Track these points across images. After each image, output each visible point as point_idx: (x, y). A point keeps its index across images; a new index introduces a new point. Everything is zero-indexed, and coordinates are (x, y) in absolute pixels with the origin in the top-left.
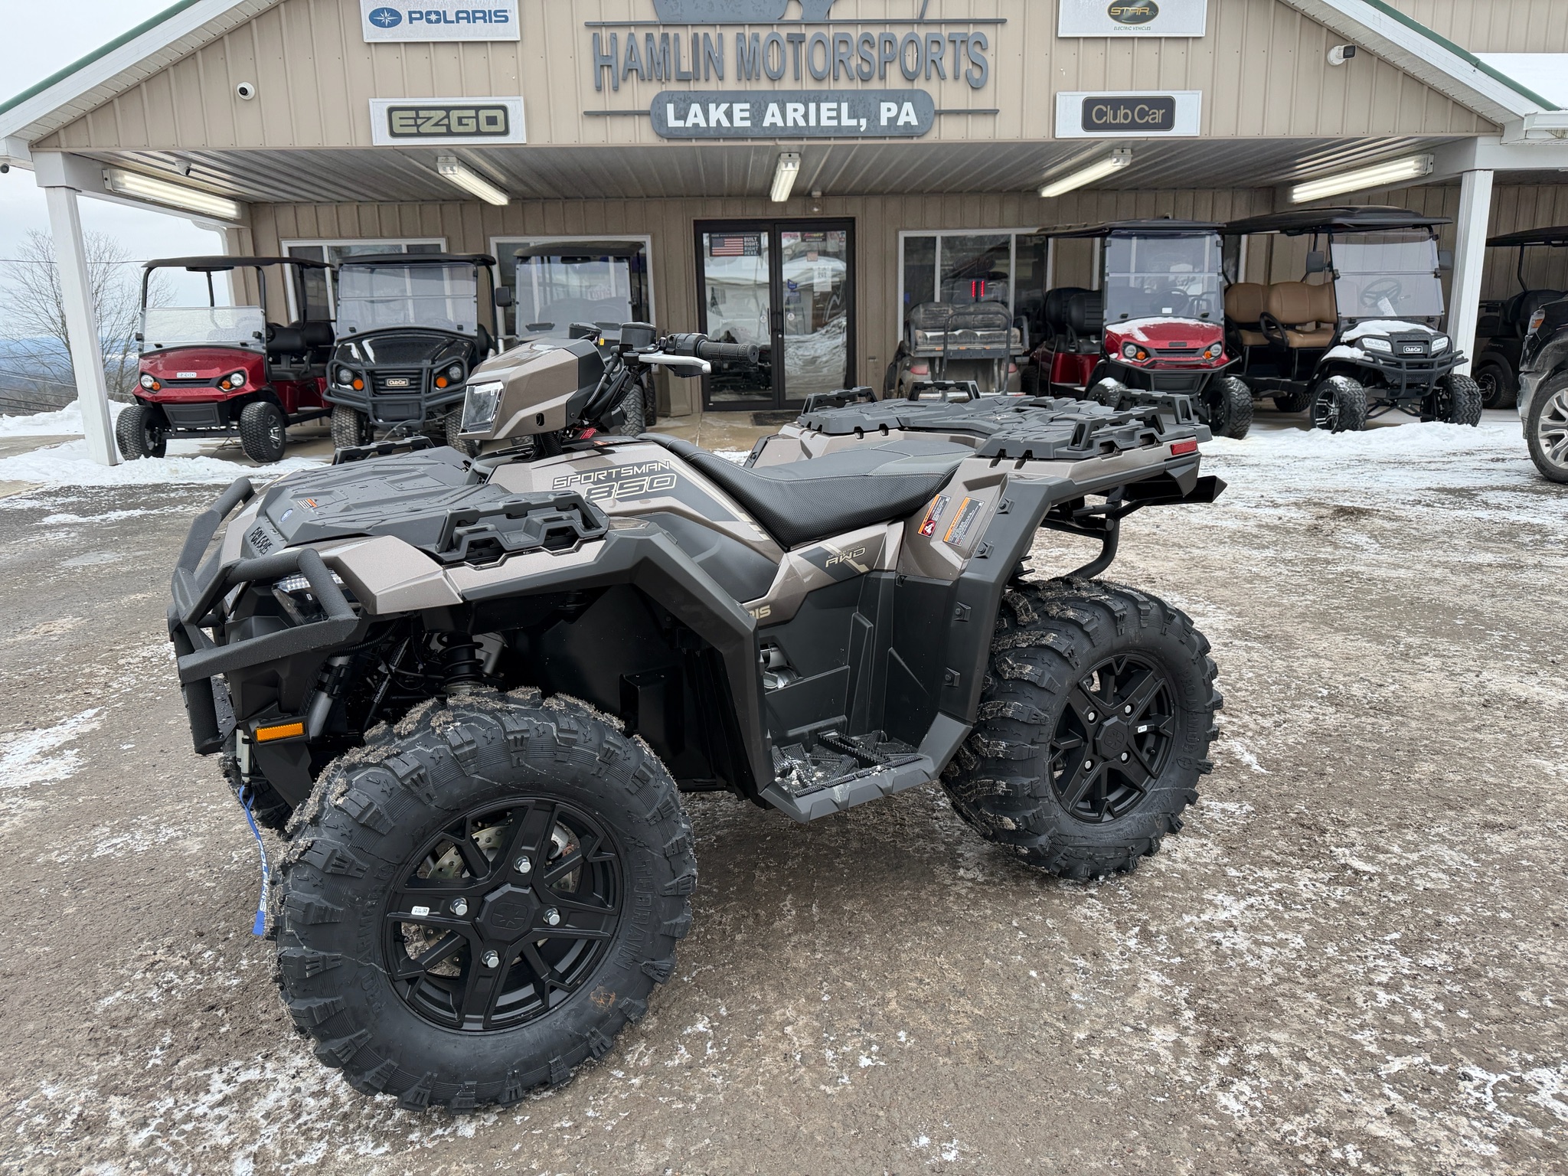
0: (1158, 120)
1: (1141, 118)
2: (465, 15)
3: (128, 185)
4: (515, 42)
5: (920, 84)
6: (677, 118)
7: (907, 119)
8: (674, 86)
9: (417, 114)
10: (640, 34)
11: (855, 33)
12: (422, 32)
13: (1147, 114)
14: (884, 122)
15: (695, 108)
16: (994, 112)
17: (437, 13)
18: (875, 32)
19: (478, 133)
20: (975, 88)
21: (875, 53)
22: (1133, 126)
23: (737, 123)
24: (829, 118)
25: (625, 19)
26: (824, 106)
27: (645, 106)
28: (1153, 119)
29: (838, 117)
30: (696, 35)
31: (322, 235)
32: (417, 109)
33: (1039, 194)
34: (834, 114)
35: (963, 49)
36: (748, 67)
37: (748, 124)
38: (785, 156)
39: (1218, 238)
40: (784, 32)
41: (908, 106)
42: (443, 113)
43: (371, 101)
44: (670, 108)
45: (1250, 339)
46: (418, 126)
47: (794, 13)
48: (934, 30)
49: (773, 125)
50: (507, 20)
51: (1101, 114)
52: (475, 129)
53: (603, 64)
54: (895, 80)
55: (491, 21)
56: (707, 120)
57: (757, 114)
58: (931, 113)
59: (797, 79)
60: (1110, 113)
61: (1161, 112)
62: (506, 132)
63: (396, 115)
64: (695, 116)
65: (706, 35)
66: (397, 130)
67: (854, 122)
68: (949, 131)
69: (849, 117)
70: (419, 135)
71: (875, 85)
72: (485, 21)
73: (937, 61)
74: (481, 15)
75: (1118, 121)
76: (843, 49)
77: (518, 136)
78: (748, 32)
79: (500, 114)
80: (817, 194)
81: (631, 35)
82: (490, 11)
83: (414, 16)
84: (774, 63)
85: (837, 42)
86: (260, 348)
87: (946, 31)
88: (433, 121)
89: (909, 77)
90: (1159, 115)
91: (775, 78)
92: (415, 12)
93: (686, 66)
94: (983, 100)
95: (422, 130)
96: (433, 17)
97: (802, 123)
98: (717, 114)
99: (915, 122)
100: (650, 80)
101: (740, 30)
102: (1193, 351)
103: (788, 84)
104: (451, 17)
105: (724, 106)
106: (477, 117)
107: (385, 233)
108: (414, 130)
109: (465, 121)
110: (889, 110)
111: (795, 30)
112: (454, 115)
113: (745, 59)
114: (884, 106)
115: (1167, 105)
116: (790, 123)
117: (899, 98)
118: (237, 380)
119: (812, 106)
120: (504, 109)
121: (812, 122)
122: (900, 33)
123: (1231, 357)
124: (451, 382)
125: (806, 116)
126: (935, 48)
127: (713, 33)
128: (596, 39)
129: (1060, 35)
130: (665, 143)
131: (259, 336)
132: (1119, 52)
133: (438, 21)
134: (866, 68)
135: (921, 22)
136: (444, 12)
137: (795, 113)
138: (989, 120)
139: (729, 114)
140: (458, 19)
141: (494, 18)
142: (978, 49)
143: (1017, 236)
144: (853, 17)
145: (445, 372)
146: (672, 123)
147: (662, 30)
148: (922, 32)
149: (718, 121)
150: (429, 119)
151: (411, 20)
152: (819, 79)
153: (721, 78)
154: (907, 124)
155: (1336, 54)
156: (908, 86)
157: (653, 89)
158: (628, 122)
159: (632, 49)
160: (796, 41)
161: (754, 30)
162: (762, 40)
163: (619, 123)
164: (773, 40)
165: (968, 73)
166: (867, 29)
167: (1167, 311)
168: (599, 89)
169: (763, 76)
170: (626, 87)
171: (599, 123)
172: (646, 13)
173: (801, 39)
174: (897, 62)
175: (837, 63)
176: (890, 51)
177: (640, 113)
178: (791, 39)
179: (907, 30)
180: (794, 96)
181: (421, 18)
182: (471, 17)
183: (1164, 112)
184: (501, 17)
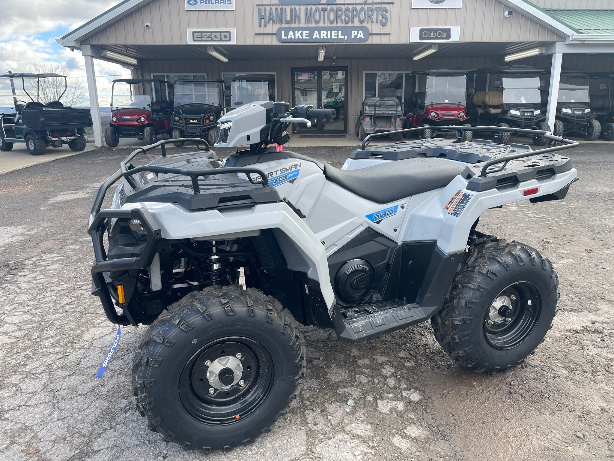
0: (445, 36)
1: (439, 36)
2: (218, 2)
3: (108, 55)
4: (233, 10)
5: (365, 24)
7: (360, 36)
8: (284, 25)
9: (202, 34)
10: (274, 8)
11: (344, 7)
12: (204, 7)
13: (441, 34)
14: (353, 37)
15: (291, 32)
16: (389, 34)
17: (209, 1)
18: (350, 7)
19: (221, 40)
20: (383, 25)
21: (350, 14)
22: (437, 38)
23: (305, 37)
24: (335, 36)
25: (269, 3)
26: (333, 32)
27: (275, 32)
28: (443, 36)
29: (338, 36)
30: (292, 8)
31: (164, 71)
32: (202, 32)
33: (413, 59)
34: (336, 34)
35: (380, 12)
36: (308, 19)
37: (308, 38)
38: (320, 47)
39: (466, 76)
40: (320, 7)
41: (361, 32)
42: (210, 34)
43: (187, 29)
44: (283, 32)
45: (480, 111)
46: (202, 38)
48: (370, 6)
50: (231, 3)
51: (425, 34)
53: (261, 18)
54: (357, 23)
55: (226, 4)
56: (295, 36)
57: (311, 35)
58: (368, 34)
59: (324, 23)
60: (429, 34)
63: (195, 34)
64: (291, 35)
65: (295, 8)
66: (195, 39)
67: (343, 37)
68: (374, 40)
69: (341, 36)
70: (202, 41)
71: (350, 25)
72: (224, 4)
73: (371, 17)
74: (223, 1)
75: (431, 37)
76: (340, 13)
77: (234, 41)
78: (309, 7)
79: (228, 34)
80: (334, 58)
81: (271, 8)
84: (317, 18)
85: (338, 10)
86: (149, 109)
87: (374, 7)
88: (207, 36)
89: (361, 22)
90: (445, 34)
91: (317, 22)
92: (202, 1)
93: (288, 18)
94: (386, 30)
97: (325, 37)
98: (298, 34)
99: (363, 37)
100: (277, 23)
101: (306, 6)
102: (454, 115)
103: (321, 25)
104: (213, 2)
105: (300, 32)
106: (221, 35)
107: (186, 71)
108: (201, 39)
109: (217, 36)
110: (354, 33)
111: (324, 6)
112: (213, 34)
113: (308, 16)
114: (353, 32)
115: (448, 31)
116: (322, 38)
117: (357, 29)
118: (143, 119)
119: (329, 32)
120: (229, 32)
121: (329, 37)
122: (359, 7)
123: (467, 116)
124: (210, 121)
125: (327, 35)
126: (370, 12)
127: (297, 7)
128: (259, 9)
129: (412, 7)
130: (281, 44)
131: (149, 105)
132: (433, 13)
133: (209, 3)
134: (347, 19)
135: (366, 4)
136: (211, 1)
139: (302, 34)
140: (216, 3)
142: (384, 12)
143: (406, 73)
144: (343, 2)
145: (208, 118)
146: (283, 37)
147: (281, 7)
148: (366, 7)
149: (298, 37)
150: (205, 35)
151: (200, 3)
152: (331, 22)
153: (300, 23)
154: (360, 38)
155: (506, 13)
156: (361, 25)
157: (277, 26)
158: (269, 37)
159: (271, 13)
160: (324, 10)
161: (311, 6)
162: (313, 10)
163: (266, 37)
164: (317, 10)
165: (381, 20)
166: (348, 6)
167: (447, 101)
168: (260, 26)
169: (313, 22)
170: (269, 26)
171: (260, 37)
172: (276, 1)
173: (326, 9)
174: (357, 17)
175: (338, 17)
176: (356, 14)
177: (273, 34)
178: (322, 9)
179: (361, 6)
180: (323, 29)
181: (204, 2)
182: (220, 2)
183: (447, 33)
184: (229, 2)
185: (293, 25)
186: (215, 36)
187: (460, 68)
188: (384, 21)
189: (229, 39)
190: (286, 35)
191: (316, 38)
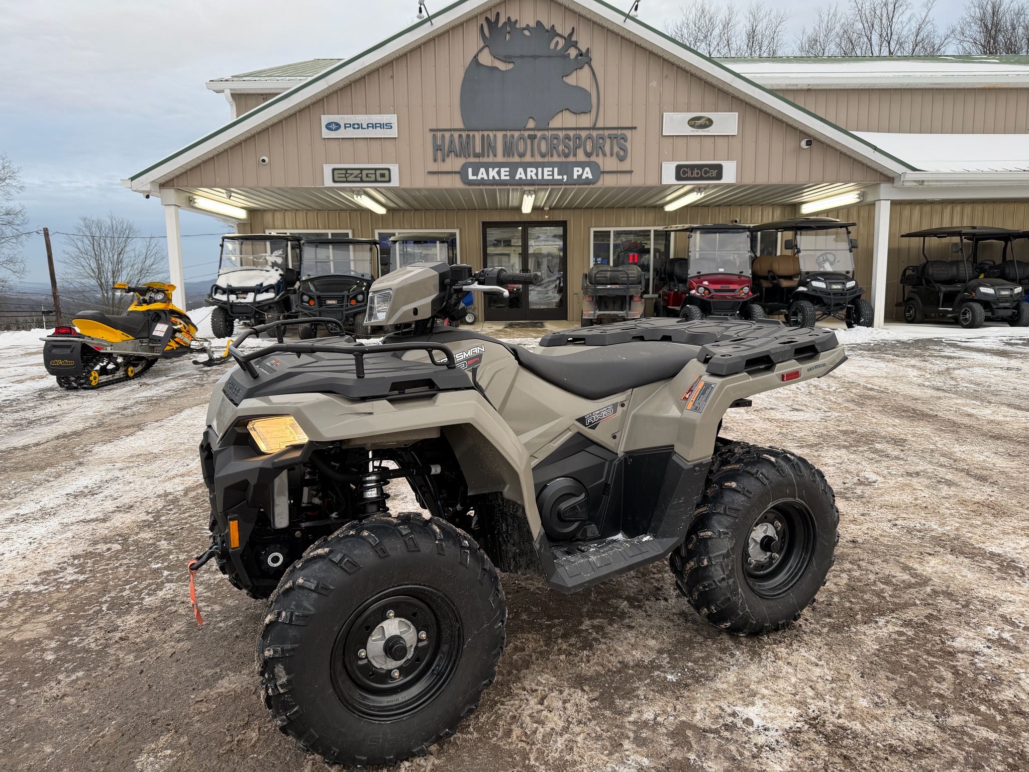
0: (714, 175)
1: (706, 174)
2: (371, 125)
3: (200, 204)
4: (395, 138)
5: (593, 158)
6: (473, 175)
7: (587, 176)
8: (472, 160)
9: (346, 172)
10: (456, 135)
11: (561, 134)
12: (350, 133)
13: (708, 172)
14: (575, 177)
15: (482, 170)
16: (631, 172)
17: (358, 124)
18: (571, 133)
19: (376, 181)
20: (622, 159)
21: (571, 143)
22: (701, 178)
23: (503, 177)
24: (548, 175)
25: (449, 127)
26: (546, 169)
27: (458, 169)
28: (712, 175)
29: (553, 175)
30: (483, 136)
31: (287, 226)
32: (346, 169)
33: (663, 209)
34: (551, 173)
36: (508, 150)
37: (508, 178)
38: (527, 193)
39: (748, 233)
40: (526, 134)
41: (587, 169)
42: (359, 172)
43: (324, 165)
44: (470, 170)
45: (765, 284)
46: (347, 178)
47: (531, 124)
48: (601, 132)
50: (391, 127)
51: (685, 173)
52: (374, 179)
53: (437, 148)
54: (581, 157)
55: (384, 128)
56: (488, 176)
57: (513, 173)
58: (598, 172)
59: (532, 156)
60: (690, 172)
62: (389, 181)
63: (336, 172)
64: (482, 174)
65: (488, 135)
66: (336, 179)
67: (560, 177)
68: (608, 181)
69: (558, 175)
70: (347, 182)
71: (571, 159)
72: (381, 128)
73: (602, 147)
74: (379, 125)
75: (693, 176)
76: (555, 141)
77: (395, 183)
78: (509, 133)
79: (386, 172)
80: (546, 209)
81: (452, 135)
82: (383, 124)
83: (347, 126)
84: (521, 148)
85: (552, 138)
87: (607, 133)
88: (354, 175)
89: (588, 155)
90: (714, 173)
91: (522, 155)
92: (347, 124)
93: (478, 150)
94: (625, 166)
95: (348, 179)
96: (356, 126)
97: (534, 177)
98: (493, 173)
99: (591, 177)
100: (460, 156)
101: (505, 133)
102: (733, 291)
103: (528, 158)
104: (365, 126)
105: (496, 169)
106: (375, 174)
107: (320, 227)
108: (345, 179)
109: (369, 175)
110: (578, 171)
111: (532, 133)
112: (364, 172)
113: (507, 146)
114: (575, 169)
115: (719, 168)
116: (529, 178)
117: (582, 165)
119: (540, 170)
120: (389, 170)
122: (584, 134)
123: (754, 293)
124: (358, 302)
125: (537, 174)
126: (601, 141)
127: (491, 134)
128: (435, 137)
129: (664, 134)
130: (467, 187)
132: (694, 143)
133: (358, 128)
134: (566, 151)
135: (594, 128)
136: (362, 124)
137: (531, 173)
138: (629, 175)
139: (499, 173)
140: (368, 127)
142: (622, 141)
143: (655, 231)
144: (560, 126)
145: (355, 297)
146: (471, 177)
147: (466, 132)
148: (594, 133)
149: (493, 177)
150: (352, 174)
151: (345, 127)
152: (543, 156)
153: (495, 156)
154: (587, 178)
155: (803, 143)
156: (587, 159)
157: (462, 161)
158: (449, 176)
159: (452, 141)
160: (533, 137)
161: (512, 133)
162: (516, 138)
163: (444, 177)
164: (521, 138)
165: (618, 153)
166: (567, 132)
167: (721, 270)
168: (435, 160)
169: (515, 154)
170: (448, 160)
171: (435, 177)
172: (459, 124)
173: (535, 137)
174: (582, 148)
175: (552, 148)
176: (579, 142)
177: (455, 173)
178: (530, 137)
179: (587, 132)
180: (531, 165)
181: (350, 127)
182: (374, 126)
183: (717, 171)
184: (389, 126)
189: (388, 179)
190: (475, 173)
191: (520, 178)
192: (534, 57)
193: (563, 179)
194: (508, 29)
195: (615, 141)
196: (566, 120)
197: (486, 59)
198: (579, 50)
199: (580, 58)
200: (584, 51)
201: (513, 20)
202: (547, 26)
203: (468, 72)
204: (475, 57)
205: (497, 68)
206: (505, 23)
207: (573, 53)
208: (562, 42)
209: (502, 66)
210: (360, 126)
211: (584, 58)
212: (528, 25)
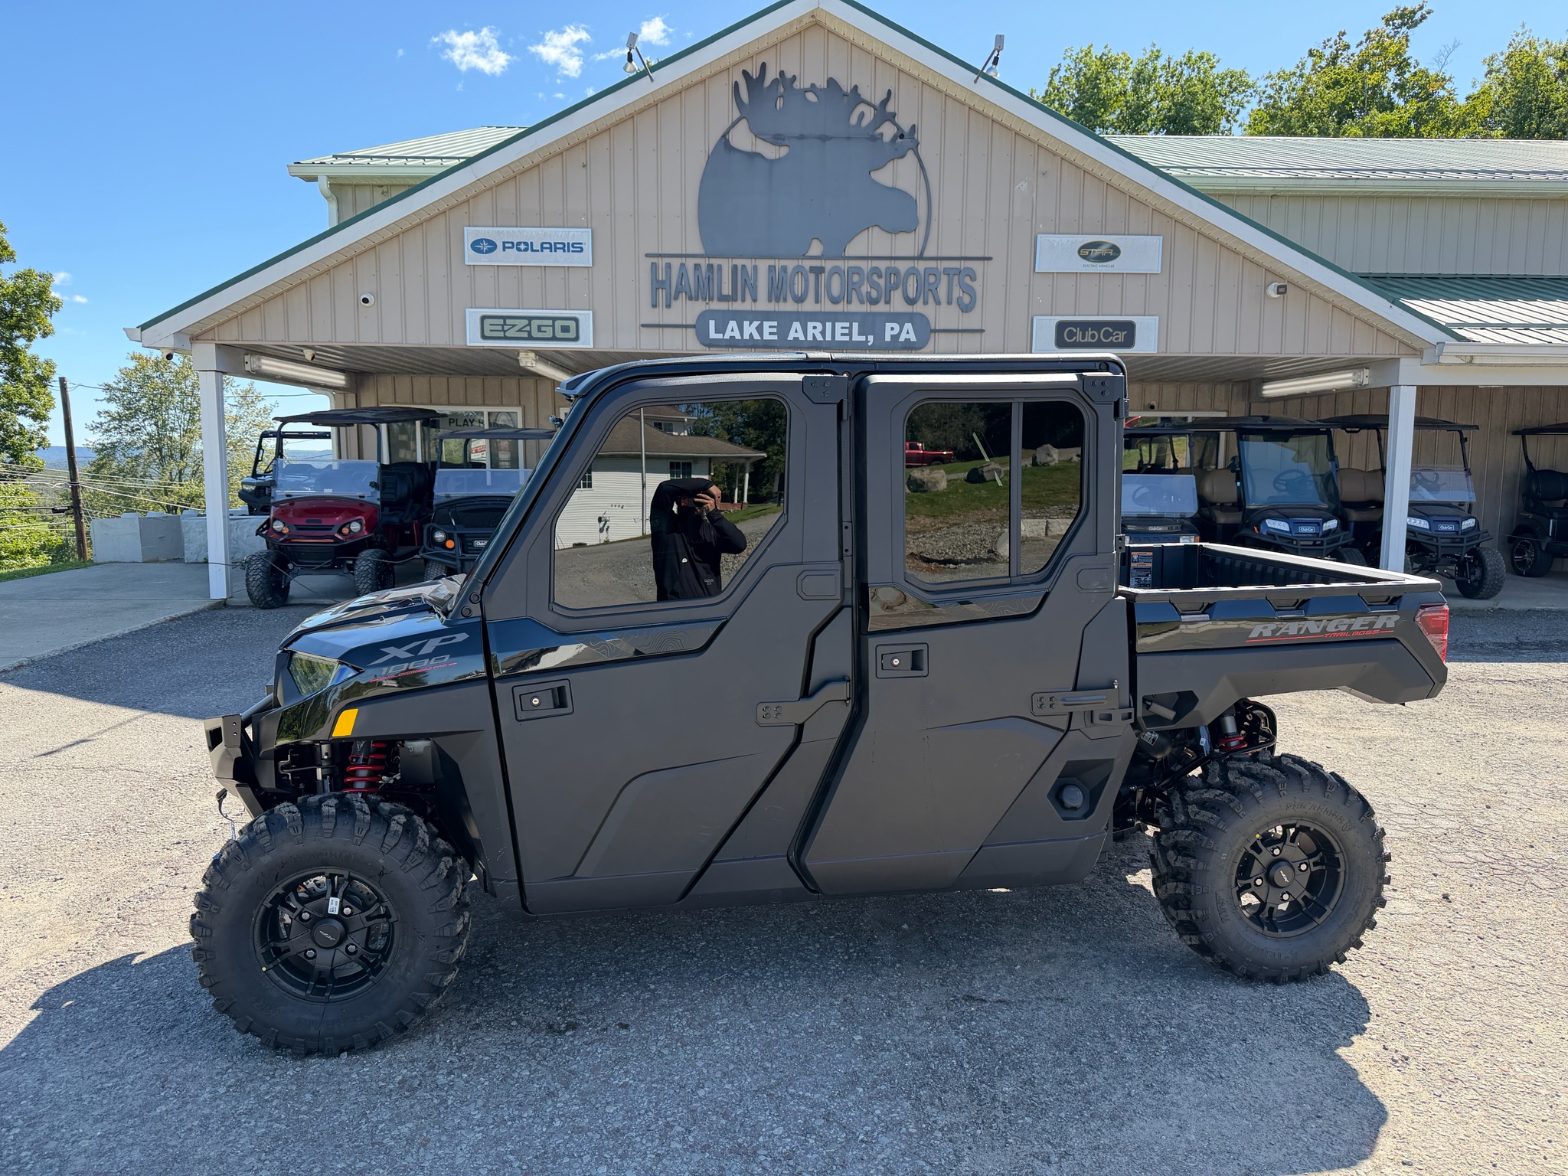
0: (1121, 339)
1: (1105, 338)
2: (548, 246)
3: (263, 366)
4: (587, 268)
5: (919, 308)
6: (717, 331)
7: (908, 337)
8: (716, 305)
9: (505, 322)
10: (690, 263)
11: (865, 266)
12: (512, 258)
13: (1111, 334)
14: (888, 338)
15: (733, 324)
16: (982, 331)
17: (526, 244)
18: (882, 265)
19: (554, 338)
20: (966, 309)
21: (882, 282)
22: (1099, 345)
23: (767, 337)
24: (842, 335)
25: (679, 251)
26: (838, 325)
27: (692, 321)
28: (1117, 339)
29: (850, 334)
30: (735, 267)
31: (416, 401)
32: (504, 318)
34: (847, 331)
36: (777, 292)
37: (775, 337)
40: (807, 264)
41: (908, 326)
42: (527, 322)
43: (468, 310)
44: (712, 323)
46: (505, 331)
47: (816, 249)
48: (932, 264)
49: (796, 339)
50: (582, 250)
51: (1071, 334)
52: (551, 336)
53: (657, 285)
54: (898, 305)
55: (569, 251)
56: (742, 333)
57: (783, 330)
58: (927, 330)
59: (817, 301)
60: (1079, 334)
61: (1124, 333)
62: (576, 339)
63: (487, 322)
64: (732, 330)
65: (744, 265)
66: (487, 333)
67: (863, 338)
68: (942, 345)
69: (859, 334)
70: (505, 338)
71: (881, 307)
72: (564, 251)
73: (934, 290)
74: (561, 246)
75: (1086, 340)
76: (856, 278)
78: (778, 263)
79: (572, 324)
82: (568, 244)
83: (507, 245)
84: (798, 289)
85: (850, 274)
87: (941, 266)
88: (517, 328)
89: (911, 302)
91: (800, 300)
92: (508, 243)
93: (727, 290)
94: (971, 320)
95: (507, 334)
96: (522, 247)
97: (820, 338)
98: (750, 329)
99: (913, 339)
100: (697, 299)
101: (771, 262)
103: (809, 306)
104: (537, 246)
105: (756, 323)
106: (553, 326)
108: (501, 334)
109: (543, 329)
110: (892, 329)
111: (816, 263)
112: (535, 323)
113: (775, 285)
114: (888, 326)
115: (1129, 328)
116: (810, 338)
117: (899, 318)
119: (829, 325)
120: (576, 320)
121: (829, 338)
122: (903, 266)
125: (823, 333)
126: (932, 279)
127: (749, 264)
128: (654, 266)
129: (1038, 270)
130: (706, 351)
132: (1088, 286)
133: (526, 250)
134: (874, 294)
135: (921, 257)
136: (532, 243)
137: (814, 330)
138: (978, 335)
139: (760, 329)
140: (542, 248)
141: (571, 249)
142: (967, 280)
144: (864, 254)
146: (713, 335)
147: (708, 260)
148: (921, 266)
149: (751, 335)
150: (514, 326)
151: (504, 248)
152: (835, 301)
153: (755, 300)
154: (907, 340)
155: (1272, 290)
156: (908, 309)
157: (699, 307)
158: (677, 332)
160: (818, 271)
161: (783, 262)
162: (789, 271)
163: (668, 332)
164: (798, 270)
165: (959, 299)
166: (876, 263)
168: (654, 306)
169: (789, 299)
170: (677, 305)
171: (653, 333)
172: (696, 247)
173: (821, 270)
174: (900, 291)
175: (849, 291)
176: (896, 282)
177: (687, 326)
178: (812, 269)
179: (909, 264)
180: (813, 316)
181: (513, 247)
182: (553, 247)
183: (1126, 332)
184: (578, 248)
185: (737, 306)
186: (539, 327)
187: (1152, 407)
188: (966, 299)
190: (721, 328)
192: (824, 138)
193: (867, 341)
194: (781, 90)
195: (956, 278)
196: (872, 243)
197: (742, 139)
198: (899, 128)
199: (899, 140)
200: (906, 128)
201: (789, 75)
202: (846, 87)
203: (711, 159)
204: (724, 136)
205: (759, 155)
206: (775, 81)
207: (888, 131)
208: (869, 114)
209: (769, 151)
210: (528, 247)
211: (907, 140)
212: (813, 85)
